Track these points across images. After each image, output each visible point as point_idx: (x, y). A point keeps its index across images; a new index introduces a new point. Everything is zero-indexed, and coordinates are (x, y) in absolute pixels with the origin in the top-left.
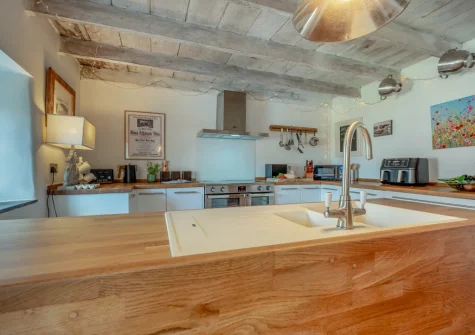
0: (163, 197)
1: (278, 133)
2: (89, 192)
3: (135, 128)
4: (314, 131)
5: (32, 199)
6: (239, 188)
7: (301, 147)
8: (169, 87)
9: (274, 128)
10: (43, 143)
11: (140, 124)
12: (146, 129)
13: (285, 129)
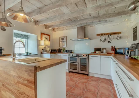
0: (60, 56)
1: (99, 36)
2: (45, 54)
3: (61, 40)
4: (120, 33)
5: (37, 54)
6: (77, 55)
7: (110, 41)
8: (67, 30)
9: (98, 35)
10: (40, 45)
11: (62, 40)
12: (63, 40)
13: (102, 35)
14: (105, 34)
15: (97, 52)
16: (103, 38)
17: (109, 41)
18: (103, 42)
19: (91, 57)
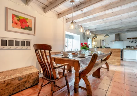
9: (128, 38)
12: (103, 41)
13: (131, 38)
14: (133, 38)
15: (128, 48)
16: (131, 40)
17: (135, 42)
18: (132, 42)
19: (125, 51)
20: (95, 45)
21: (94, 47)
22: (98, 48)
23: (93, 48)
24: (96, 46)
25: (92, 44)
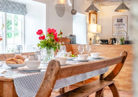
12: (120, 23)
20: (97, 34)
21: (92, 40)
22: (104, 42)
23: (92, 42)
24: (98, 38)
25: (87, 32)
